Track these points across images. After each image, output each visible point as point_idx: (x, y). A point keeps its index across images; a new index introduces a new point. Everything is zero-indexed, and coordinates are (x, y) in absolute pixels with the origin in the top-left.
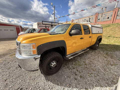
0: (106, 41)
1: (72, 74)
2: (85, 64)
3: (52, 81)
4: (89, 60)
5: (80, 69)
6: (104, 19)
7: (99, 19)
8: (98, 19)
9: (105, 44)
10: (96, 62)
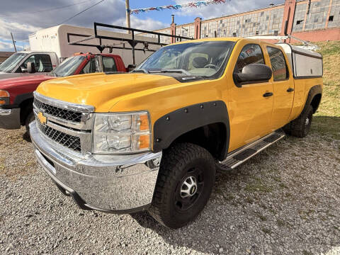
0: (328, 104)
1: (249, 217)
2: (282, 186)
3: (194, 245)
4: (289, 170)
5: (268, 200)
6: (316, 21)
7: (298, 22)
8: (295, 23)
9: (326, 117)
10: (313, 177)
